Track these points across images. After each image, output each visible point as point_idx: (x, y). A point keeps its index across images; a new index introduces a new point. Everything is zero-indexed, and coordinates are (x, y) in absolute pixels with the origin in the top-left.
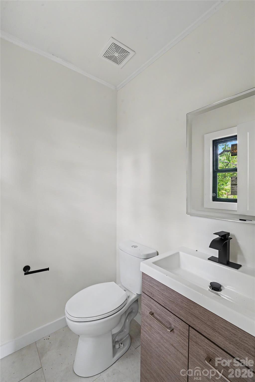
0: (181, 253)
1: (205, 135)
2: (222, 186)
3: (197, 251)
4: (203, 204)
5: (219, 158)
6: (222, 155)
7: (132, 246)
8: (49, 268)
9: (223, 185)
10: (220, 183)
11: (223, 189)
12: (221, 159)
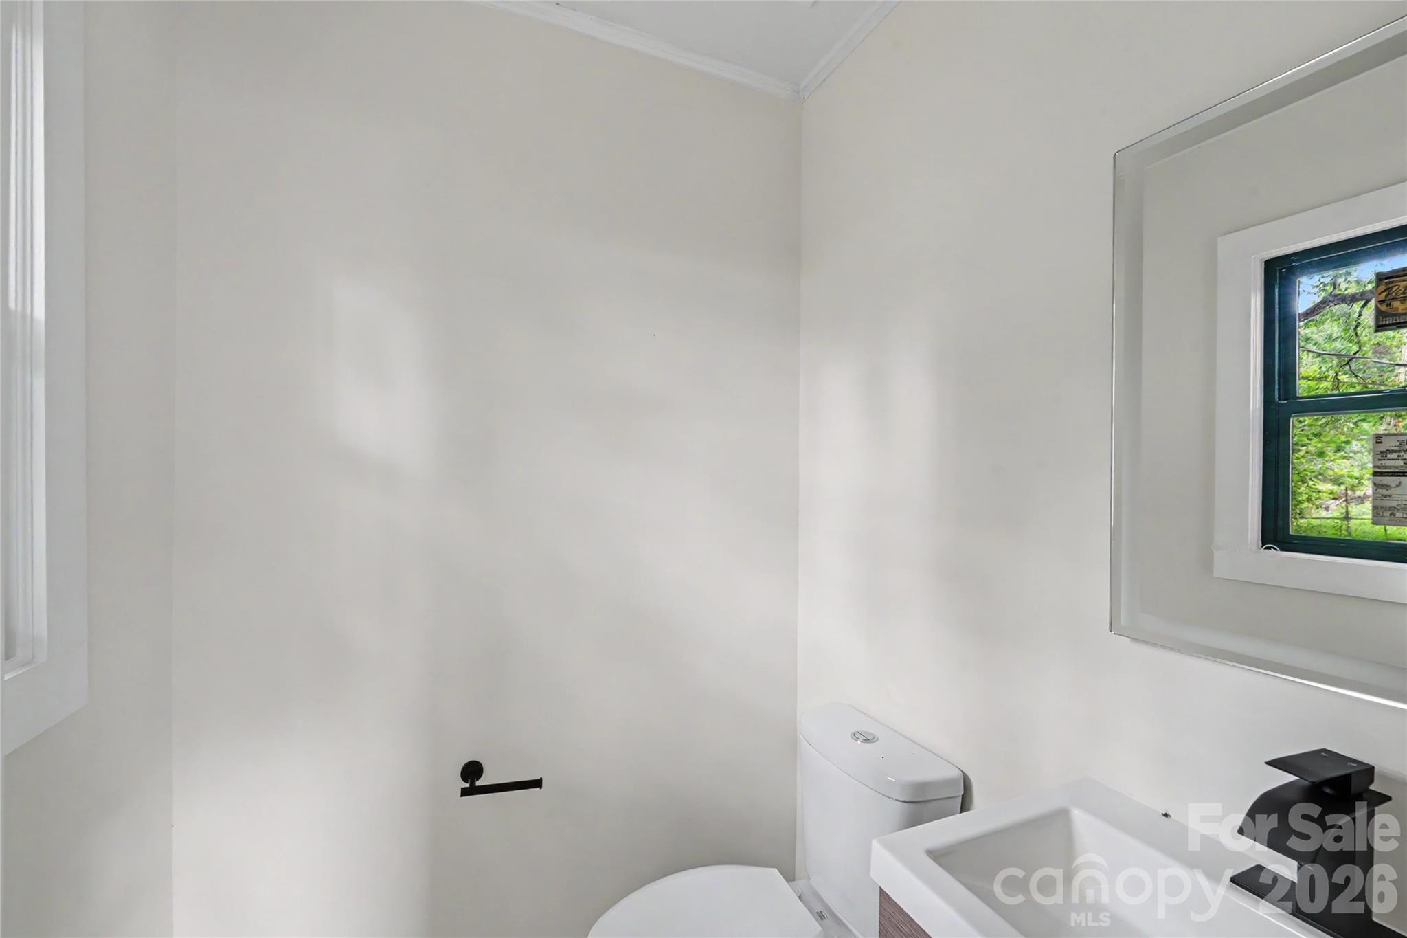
0: (1077, 815)
1: (1219, 239)
2: (1317, 465)
3: (1166, 815)
4: (1207, 562)
5: (1303, 331)
6: (1318, 317)
7: (855, 736)
8: (541, 778)
9: (1321, 454)
10: (1303, 446)
11: (1321, 476)
12: (1309, 336)
